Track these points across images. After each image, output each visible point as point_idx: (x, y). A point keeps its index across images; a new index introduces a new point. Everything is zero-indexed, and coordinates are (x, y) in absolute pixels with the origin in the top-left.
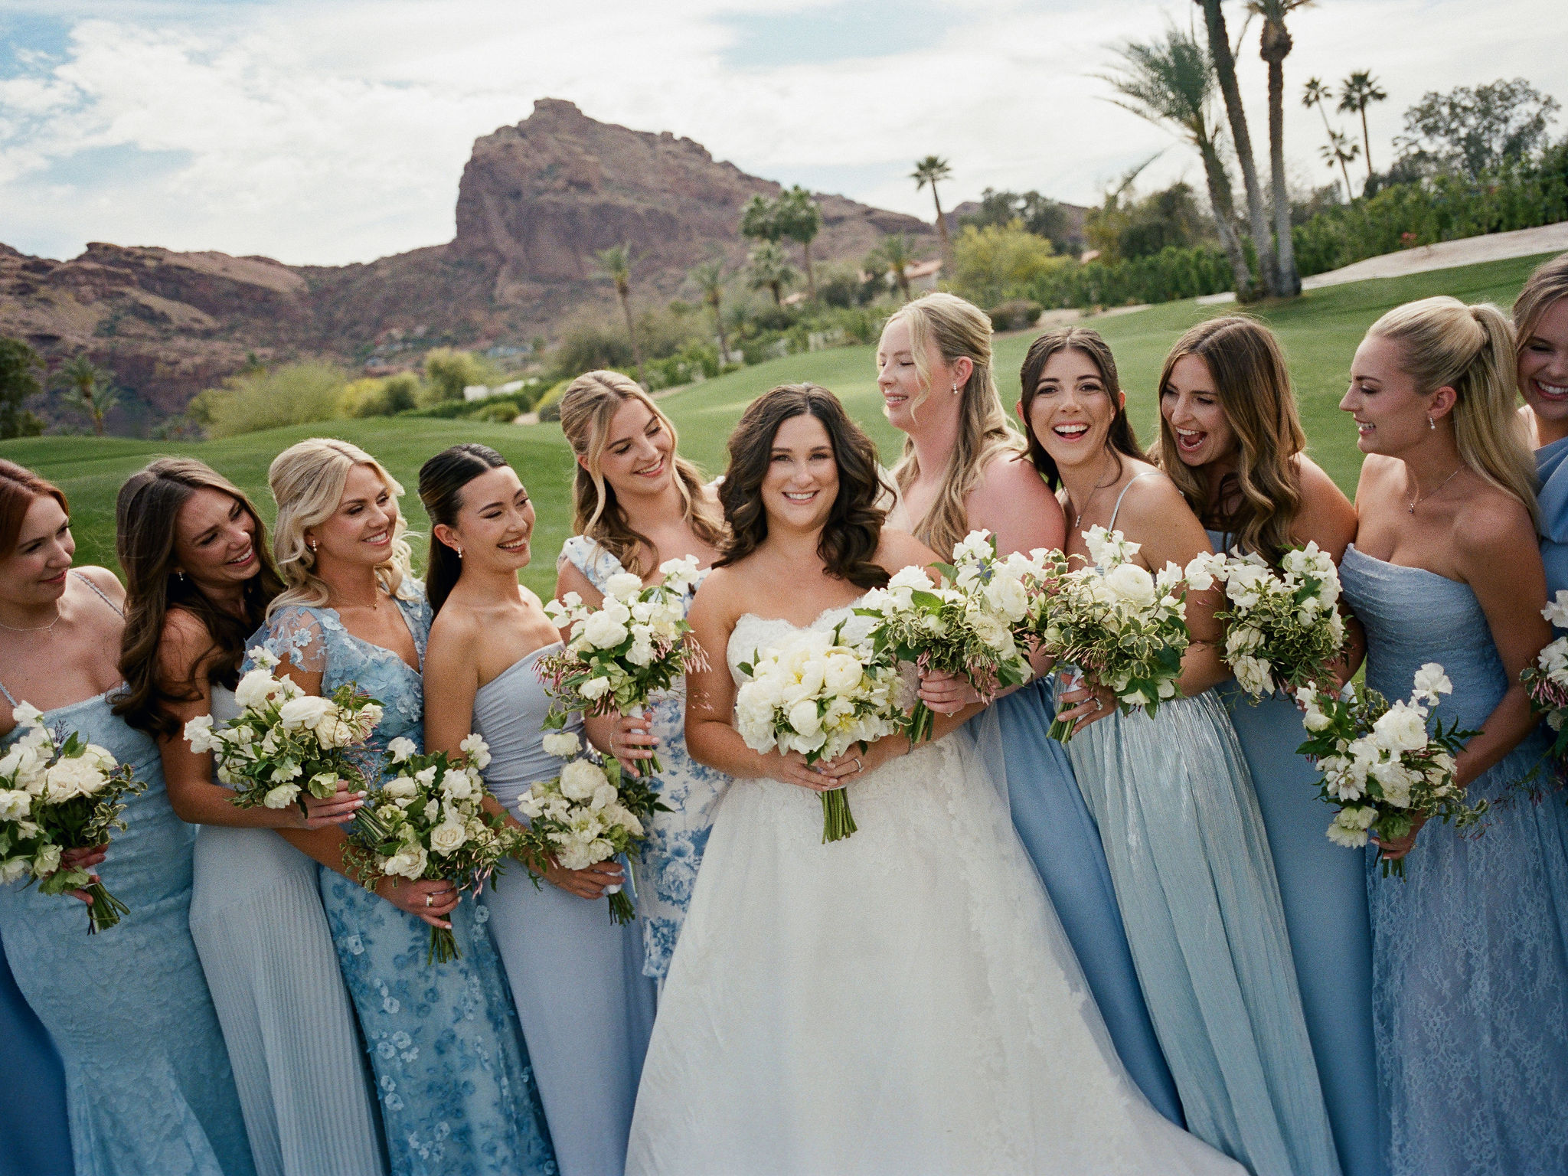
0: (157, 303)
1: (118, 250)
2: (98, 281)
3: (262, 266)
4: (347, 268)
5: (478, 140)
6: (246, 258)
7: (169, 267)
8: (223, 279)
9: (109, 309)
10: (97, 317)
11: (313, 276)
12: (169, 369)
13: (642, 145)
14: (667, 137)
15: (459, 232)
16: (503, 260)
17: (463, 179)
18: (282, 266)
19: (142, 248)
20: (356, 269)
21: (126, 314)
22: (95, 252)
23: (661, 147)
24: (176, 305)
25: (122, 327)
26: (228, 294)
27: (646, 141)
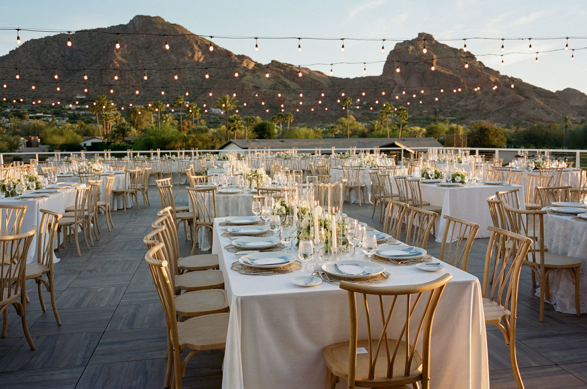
0: (288, 82)
1: (280, 63)
2: (273, 72)
3: (320, 75)
4: (345, 79)
5: (397, 44)
6: (316, 71)
7: (293, 71)
8: (309, 77)
9: (275, 82)
10: (271, 83)
11: (334, 80)
12: (289, 102)
13: (452, 53)
14: (461, 50)
15: (383, 73)
16: (396, 84)
17: (388, 56)
18: (326, 76)
19: (286, 64)
20: (347, 80)
21: (279, 83)
22: (273, 63)
23: (459, 54)
24: (293, 83)
25: (277, 87)
26: (308, 82)
27: (454, 51)
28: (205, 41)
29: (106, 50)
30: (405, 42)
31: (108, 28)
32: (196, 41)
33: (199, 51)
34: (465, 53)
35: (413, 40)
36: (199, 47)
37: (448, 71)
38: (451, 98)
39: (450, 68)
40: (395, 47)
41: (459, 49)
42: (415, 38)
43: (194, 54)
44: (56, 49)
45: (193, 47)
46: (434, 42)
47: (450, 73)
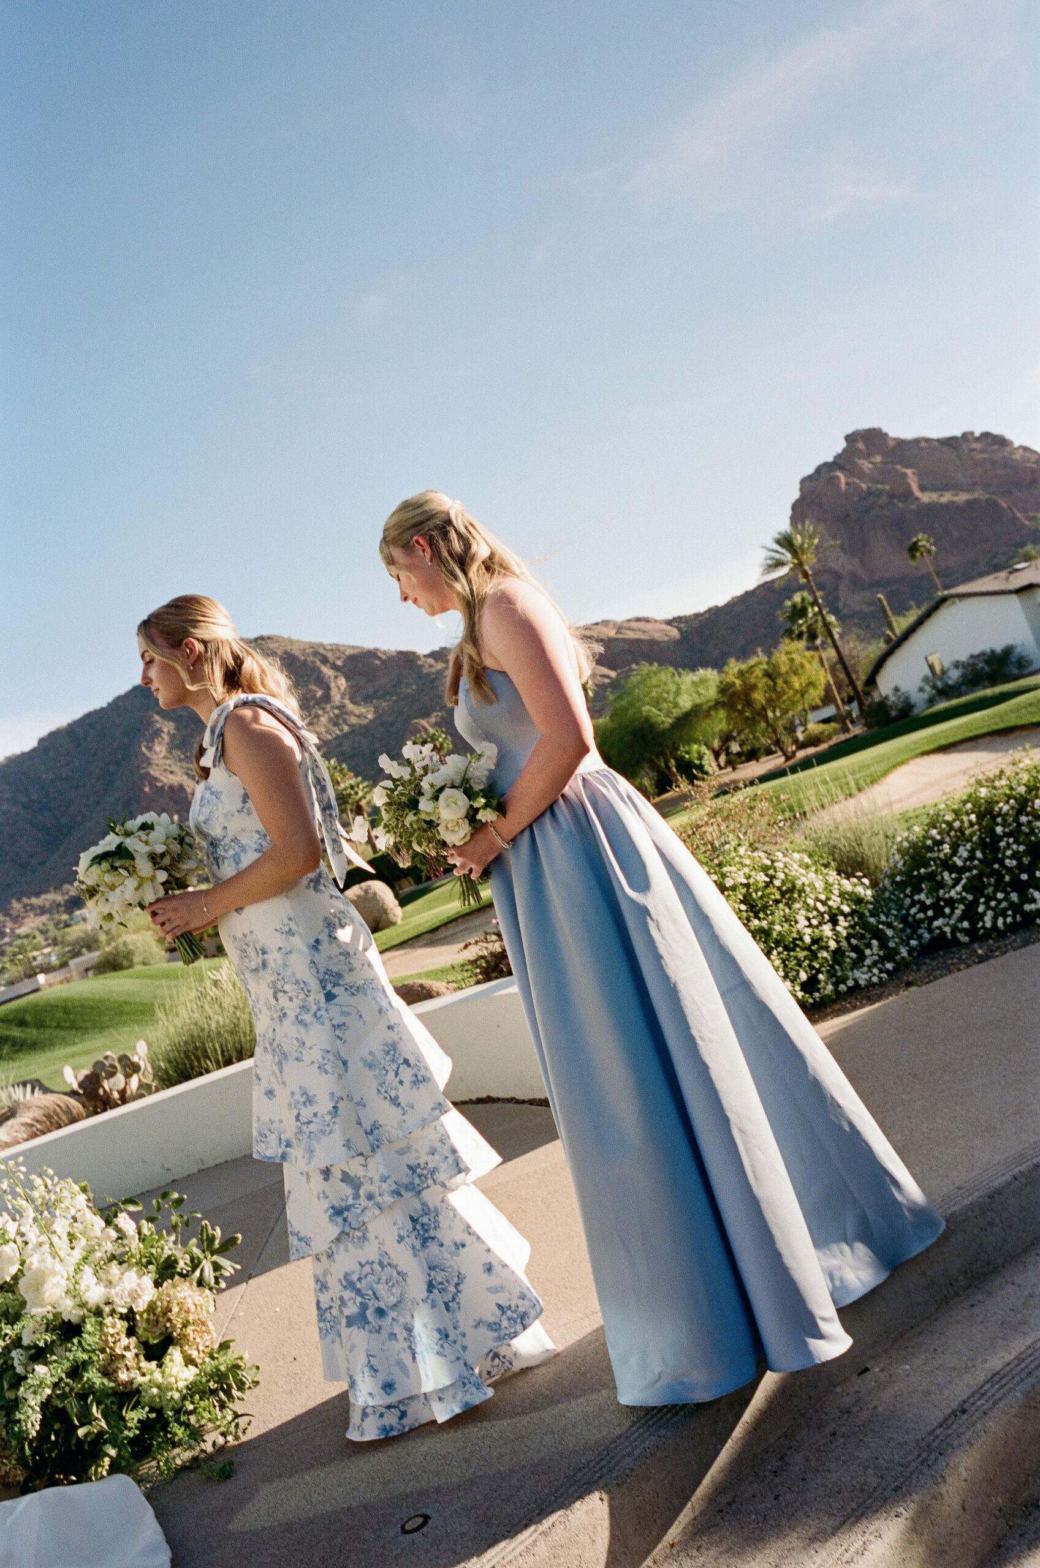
3: (641, 625)
4: (706, 612)
5: (803, 481)
6: (629, 621)
8: (617, 639)
13: (945, 450)
14: (966, 436)
16: (839, 577)
17: (793, 517)
18: (656, 621)
20: (715, 613)
23: (965, 446)
27: (950, 445)
28: (342, 649)
29: (120, 756)
30: (819, 470)
31: (109, 705)
32: (322, 655)
33: (336, 677)
34: (977, 439)
35: (838, 457)
36: (334, 667)
37: (956, 495)
38: (994, 556)
39: (956, 487)
40: (801, 489)
41: (959, 434)
42: (840, 451)
43: (327, 689)
44: (7, 795)
45: (320, 672)
46: (892, 443)
47: (962, 497)
